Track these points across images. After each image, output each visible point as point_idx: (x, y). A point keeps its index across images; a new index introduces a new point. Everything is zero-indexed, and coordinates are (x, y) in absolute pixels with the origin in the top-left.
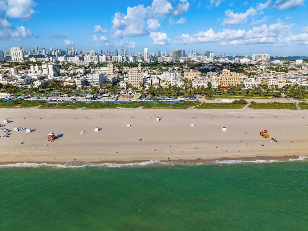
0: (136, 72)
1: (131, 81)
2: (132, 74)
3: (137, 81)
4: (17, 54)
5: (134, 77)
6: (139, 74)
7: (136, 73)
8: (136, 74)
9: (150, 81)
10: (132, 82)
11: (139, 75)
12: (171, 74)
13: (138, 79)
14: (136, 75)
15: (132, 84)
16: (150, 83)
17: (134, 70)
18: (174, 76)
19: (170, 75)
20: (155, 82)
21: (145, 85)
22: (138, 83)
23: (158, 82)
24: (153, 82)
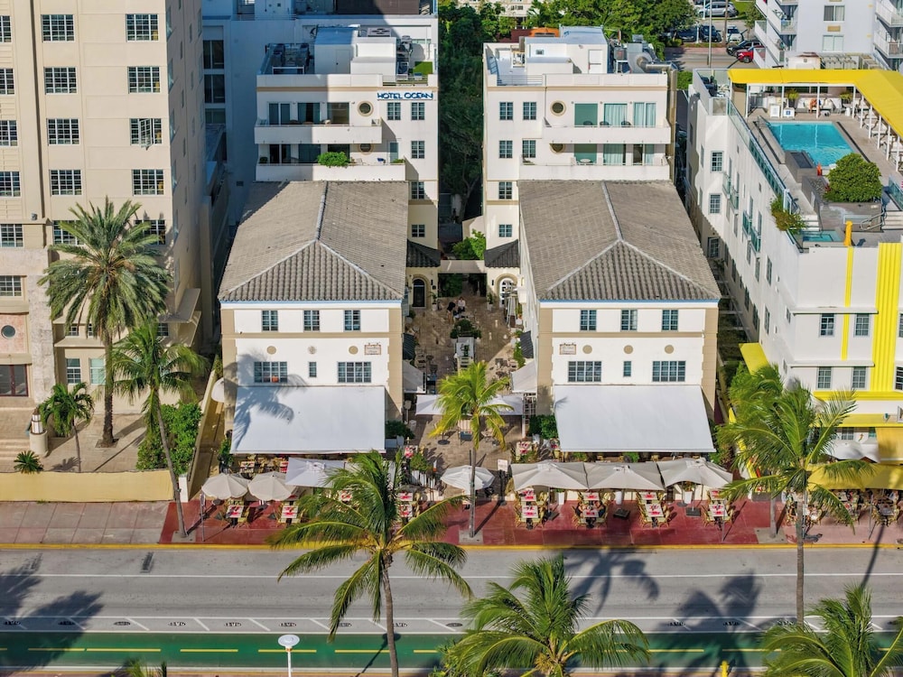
13: (18, 106)
20: (558, 148)
21: (234, 298)
22: (32, 235)
23: (640, 152)
24: (505, 150)
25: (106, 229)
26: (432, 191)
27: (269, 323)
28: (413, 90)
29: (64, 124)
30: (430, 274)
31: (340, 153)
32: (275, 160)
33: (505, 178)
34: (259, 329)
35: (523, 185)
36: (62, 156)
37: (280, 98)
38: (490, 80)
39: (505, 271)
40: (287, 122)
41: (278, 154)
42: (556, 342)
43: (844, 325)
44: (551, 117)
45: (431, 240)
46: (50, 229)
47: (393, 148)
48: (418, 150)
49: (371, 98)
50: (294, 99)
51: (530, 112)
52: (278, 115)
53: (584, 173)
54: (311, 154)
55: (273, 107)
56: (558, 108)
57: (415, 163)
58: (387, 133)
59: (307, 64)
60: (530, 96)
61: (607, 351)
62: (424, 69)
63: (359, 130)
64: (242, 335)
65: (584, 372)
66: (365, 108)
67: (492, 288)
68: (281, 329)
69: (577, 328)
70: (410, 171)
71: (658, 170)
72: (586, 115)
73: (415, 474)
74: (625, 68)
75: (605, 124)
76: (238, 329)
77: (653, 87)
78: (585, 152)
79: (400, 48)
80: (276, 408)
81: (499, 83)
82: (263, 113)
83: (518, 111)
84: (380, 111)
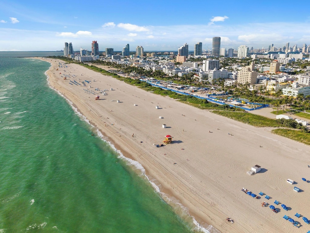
3: (244, 81)
4: (242, 52)
10: (241, 81)
11: (248, 74)
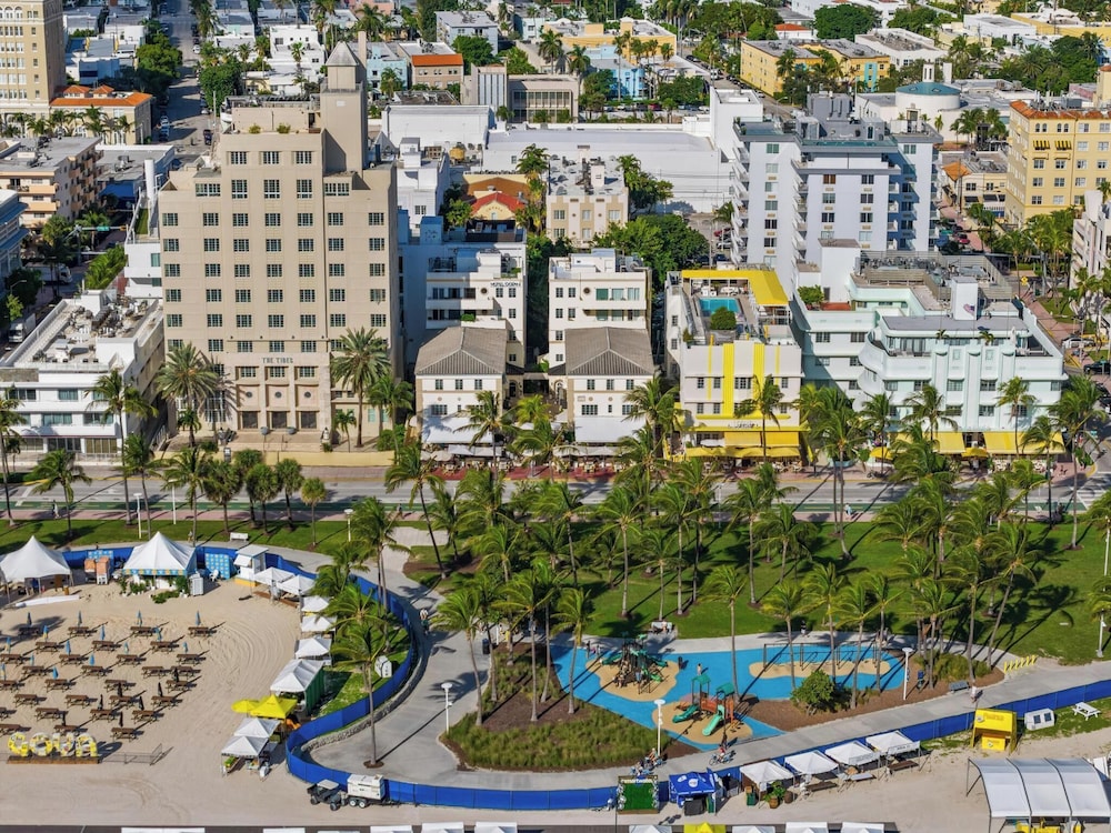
0: (287, 172)
1: (215, 320)
2: (225, 205)
3: (308, 321)
5: (258, 258)
6: (335, 204)
7: (288, 188)
8: (288, 204)
9: (518, 303)
10: (230, 330)
11: (336, 218)
12: (829, 178)
13: (316, 283)
14: (289, 220)
15: (230, 359)
16: (518, 325)
17: (254, 146)
18: (880, 208)
19: (815, 182)
20: (587, 312)
21: (422, 374)
22: (321, 346)
23: (631, 314)
24: (559, 314)
25: (362, 341)
26: (520, 336)
27: (439, 386)
28: (509, 281)
29: (337, 291)
30: (519, 379)
31: (472, 314)
32: (435, 318)
33: (559, 329)
34: (434, 389)
35: (568, 331)
36: (336, 308)
37: (439, 285)
38: (551, 276)
39: (558, 378)
40: (442, 297)
41: (438, 315)
42: (576, 395)
43: (709, 383)
44: (584, 295)
45: (520, 362)
46: (329, 344)
47: (499, 313)
48: (513, 314)
49: (487, 285)
50: (446, 286)
51: (572, 293)
52: (438, 294)
53: (601, 324)
54: (456, 315)
55: (435, 290)
56: (587, 291)
57: (511, 321)
58: (496, 304)
59: (452, 267)
60: (572, 285)
61: (600, 400)
62: (516, 271)
63: (480, 302)
64: (426, 392)
65: (590, 410)
66: (484, 291)
67: (552, 387)
68: (445, 389)
69: (586, 389)
70: (508, 324)
71: (640, 324)
72: (602, 294)
73: (508, 453)
74: (625, 270)
75: (612, 299)
76: (424, 389)
77: (638, 280)
78: (601, 314)
79: (503, 259)
80: (442, 428)
81: (556, 278)
82: (429, 293)
83: (566, 293)
84: (492, 292)
